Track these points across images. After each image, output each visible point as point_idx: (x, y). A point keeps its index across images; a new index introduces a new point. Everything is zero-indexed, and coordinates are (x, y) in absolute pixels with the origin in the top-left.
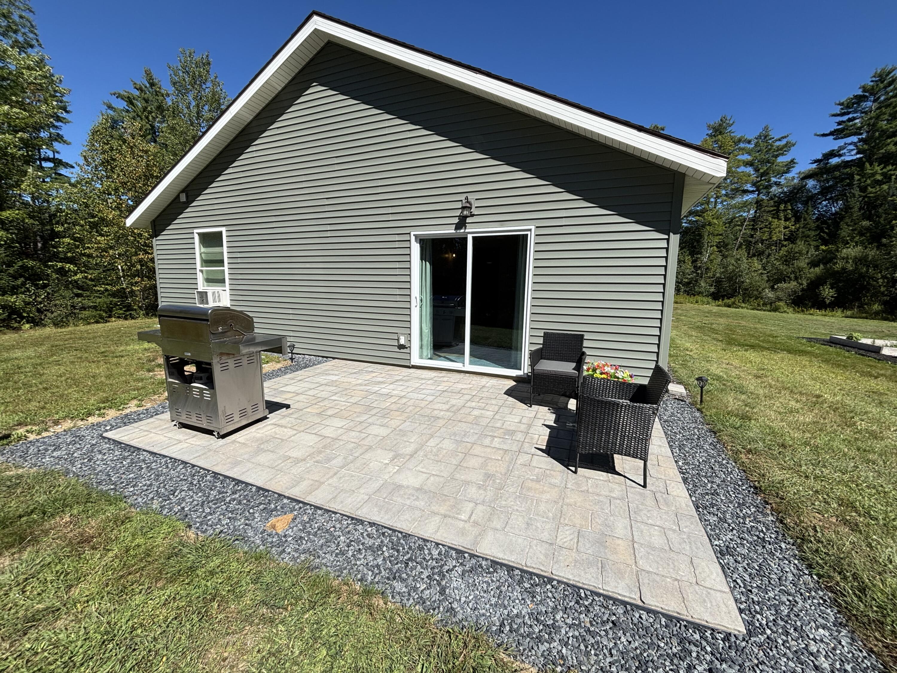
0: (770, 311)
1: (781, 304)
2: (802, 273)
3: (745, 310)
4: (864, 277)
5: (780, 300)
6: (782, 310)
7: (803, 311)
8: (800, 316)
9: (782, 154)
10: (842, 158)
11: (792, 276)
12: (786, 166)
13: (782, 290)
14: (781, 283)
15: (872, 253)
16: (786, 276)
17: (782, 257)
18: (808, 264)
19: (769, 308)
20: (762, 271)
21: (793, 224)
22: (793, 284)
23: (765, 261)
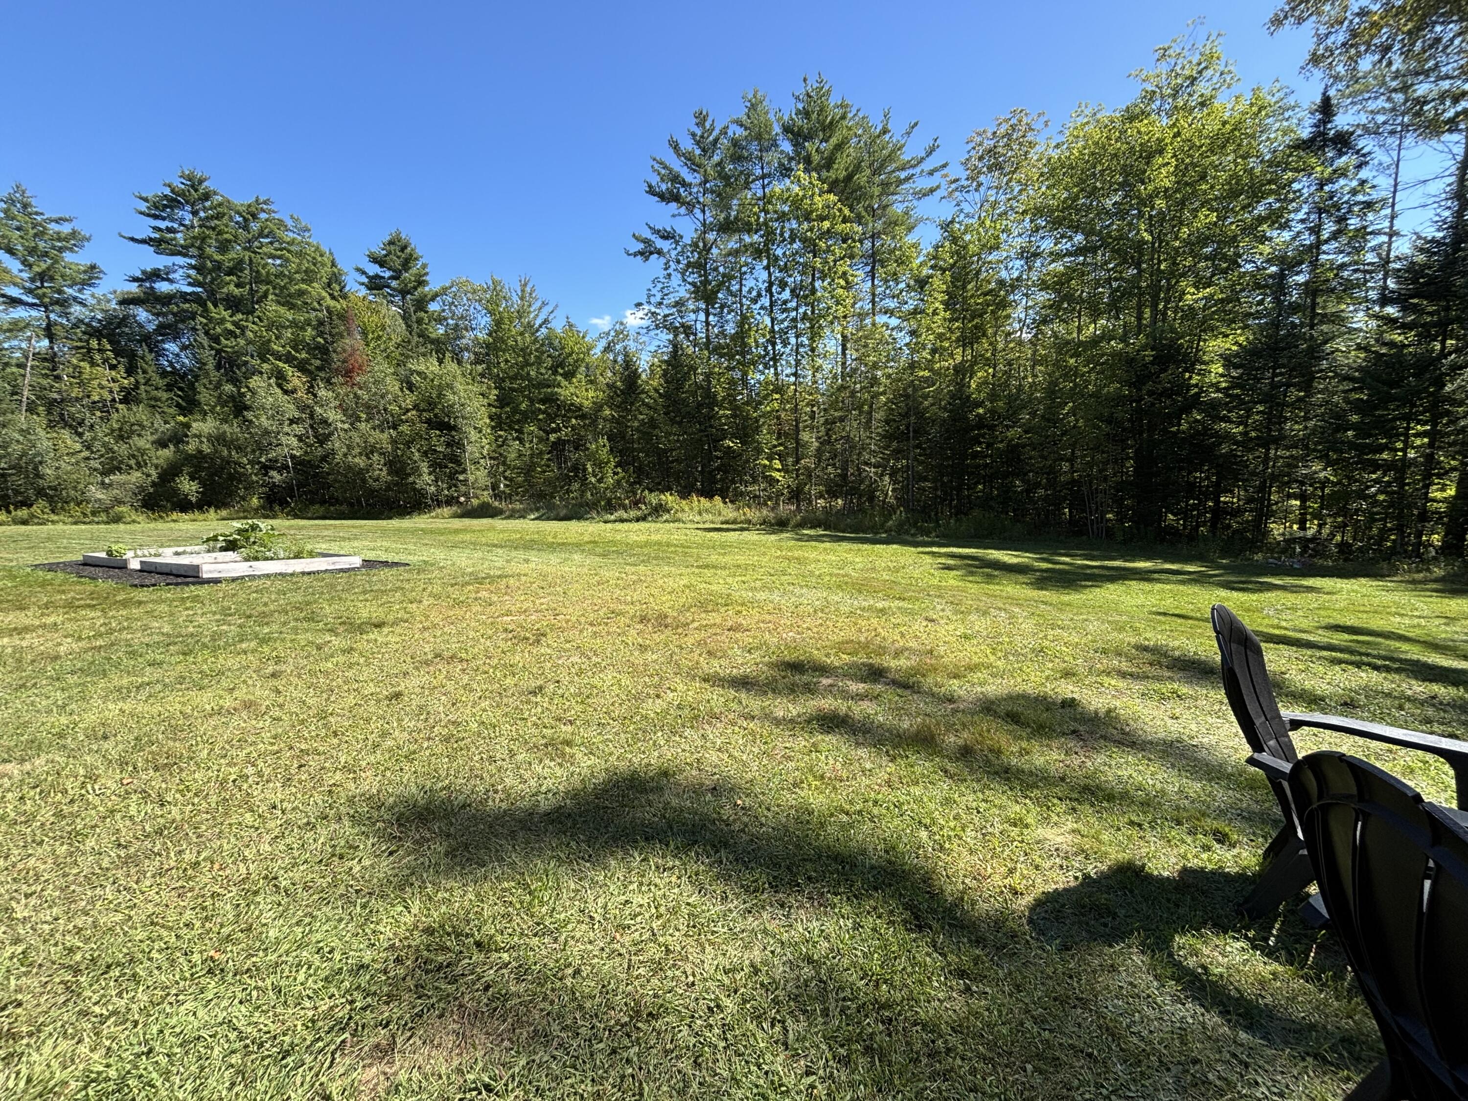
0: (107, 523)
1: (123, 509)
2: (145, 457)
3: (60, 527)
4: (228, 463)
5: (120, 502)
6: (129, 519)
7: (161, 517)
8: (160, 525)
9: (71, 250)
10: (175, 285)
11: (132, 462)
12: (85, 272)
13: (122, 485)
14: (115, 474)
15: (232, 429)
16: (121, 462)
17: (113, 431)
18: (153, 443)
19: (105, 518)
20: (86, 454)
21: (125, 375)
22: (136, 476)
23: (88, 435)
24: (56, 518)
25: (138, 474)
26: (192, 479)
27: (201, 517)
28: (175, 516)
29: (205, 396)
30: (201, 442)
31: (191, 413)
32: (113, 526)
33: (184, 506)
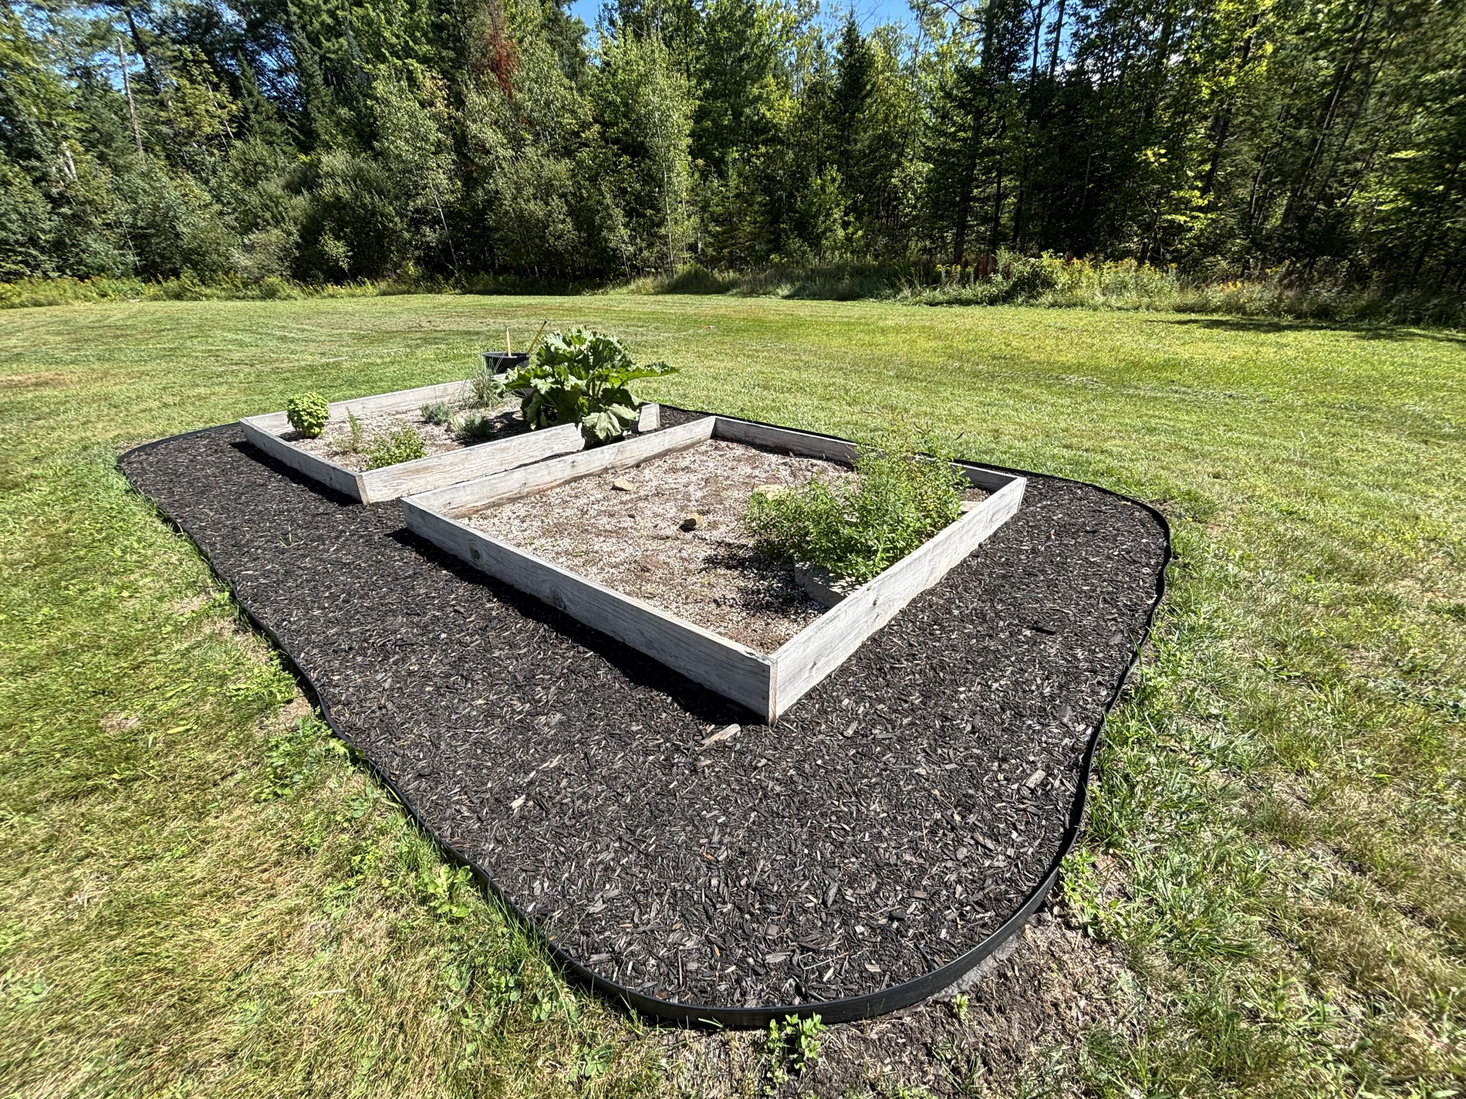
1: (274, 279)
2: (280, 208)
3: (215, 303)
5: (268, 270)
6: (284, 294)
7: (317, 291)
8: (320, 302)
11: (268, 215)
13: (264, 246)
14: (253, 233)
16: (256, 216)
17: (237, 174)
18: (284, 188)
19: (257, 292)
20: (217, 207)
21: (231, 98)
22: (275, 233)
23: (213, 182)
24: (208, 291)
25: (276, 232)
26: (337, 238)
27: (358, 291)
28: (331, 288)
29: (322, 124)
30: (337, 184)
31: (313, 149)
32: (269, 303)
33: (338, 277)
